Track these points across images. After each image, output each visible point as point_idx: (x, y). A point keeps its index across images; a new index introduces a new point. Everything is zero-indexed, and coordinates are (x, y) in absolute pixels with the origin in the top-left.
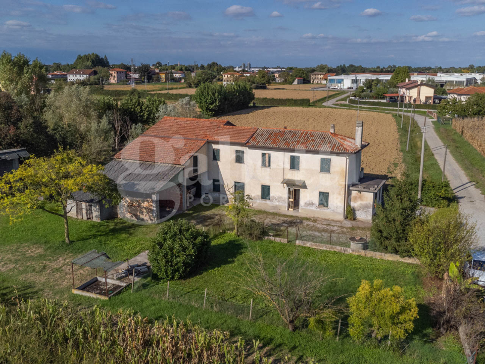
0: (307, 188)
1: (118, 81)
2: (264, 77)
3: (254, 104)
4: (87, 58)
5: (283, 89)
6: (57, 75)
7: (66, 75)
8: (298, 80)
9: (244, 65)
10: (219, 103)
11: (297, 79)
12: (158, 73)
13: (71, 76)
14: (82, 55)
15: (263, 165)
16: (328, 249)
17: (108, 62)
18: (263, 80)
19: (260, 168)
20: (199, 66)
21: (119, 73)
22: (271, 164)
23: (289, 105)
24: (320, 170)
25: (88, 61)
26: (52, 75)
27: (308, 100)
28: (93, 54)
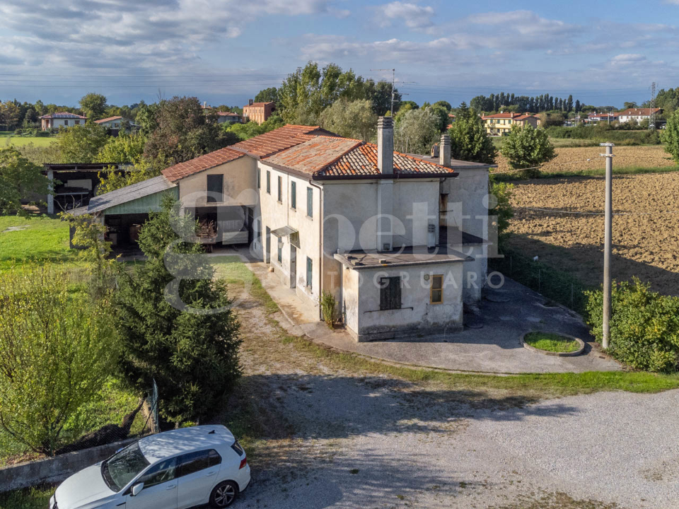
0: (300, 247)
7: (618, 117)
13: (625, 118)
15: (279, 198)
19: (277, 204)
22: (282, 196)
24: (306, 211)
26: (603, 118)
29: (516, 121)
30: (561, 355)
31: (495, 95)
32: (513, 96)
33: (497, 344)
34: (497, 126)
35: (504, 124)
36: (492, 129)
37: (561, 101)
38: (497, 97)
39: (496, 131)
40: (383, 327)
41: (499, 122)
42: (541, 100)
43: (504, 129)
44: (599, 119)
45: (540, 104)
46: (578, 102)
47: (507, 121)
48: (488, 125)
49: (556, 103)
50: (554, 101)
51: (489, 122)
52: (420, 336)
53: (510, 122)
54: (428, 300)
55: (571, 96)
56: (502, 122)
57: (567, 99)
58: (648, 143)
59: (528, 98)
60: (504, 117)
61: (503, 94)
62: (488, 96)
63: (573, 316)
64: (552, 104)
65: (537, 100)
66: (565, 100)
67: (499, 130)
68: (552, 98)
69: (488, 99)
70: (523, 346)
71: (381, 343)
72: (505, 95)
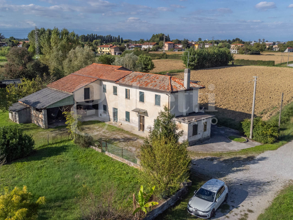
0: (148, 116)
1: (169, 49)
2: (259, 46)
3: (233, 63)
4: (157, 36)
5: (273, 55)
6: (138, 46)
7: (141, 46)
8: (289, 49)
9: (260, 40)
10: (197, 61)
11: (287, 49)
12: (194, 45)
13: (144, 46)
14: (155, 35)
15: (126, 97)
16: (121, 161)
17: (169, 39)
18: (258, 49)
19: (125, 99)
20: (228, 40)
21: (170, 44)
22: (130, 97)
23: (260, 65)
24: (155, 103)
25: (158, 38)
26: (135, 46)
27: (274, 62)
28: (161, 34)
29: (111, 48)
30: (244, 142)
31: (89, 35)
32: (96, 35)
33: (224, 142)
34: (103, 50)
35: (106, 50)
36: (101, 52)
37: (115, 38)
38: (90, 36)
39: (103, 52)
40: (193, 141)
41: (104, 49)
42: (108, 37)
43: (106, 52)
44: (134, 46)
45: (108, 39)
46: (122, 38)
47: (107, 49)
48: (99, 50)
49: (113, 39)
50: (113, 38)
51: (99, 48)
52: (202, 142)
53: (108, 49)
54: (203, 130)
55: (119, 36)
56: (105, 49)
57: (118, 37)
58: (163, 58)
59: (102, 36)
60: (106, 47)
61: (92, 34)
62: (86, 35)
63: (230, 129)
64: (112, 39)
65: (106, 37)
66: (117, 37)
67: (104, 52)
68: (112, 36)
69: (86, 37)
70: (231, 141)
71: (193, 146)
72: (93, 35)
